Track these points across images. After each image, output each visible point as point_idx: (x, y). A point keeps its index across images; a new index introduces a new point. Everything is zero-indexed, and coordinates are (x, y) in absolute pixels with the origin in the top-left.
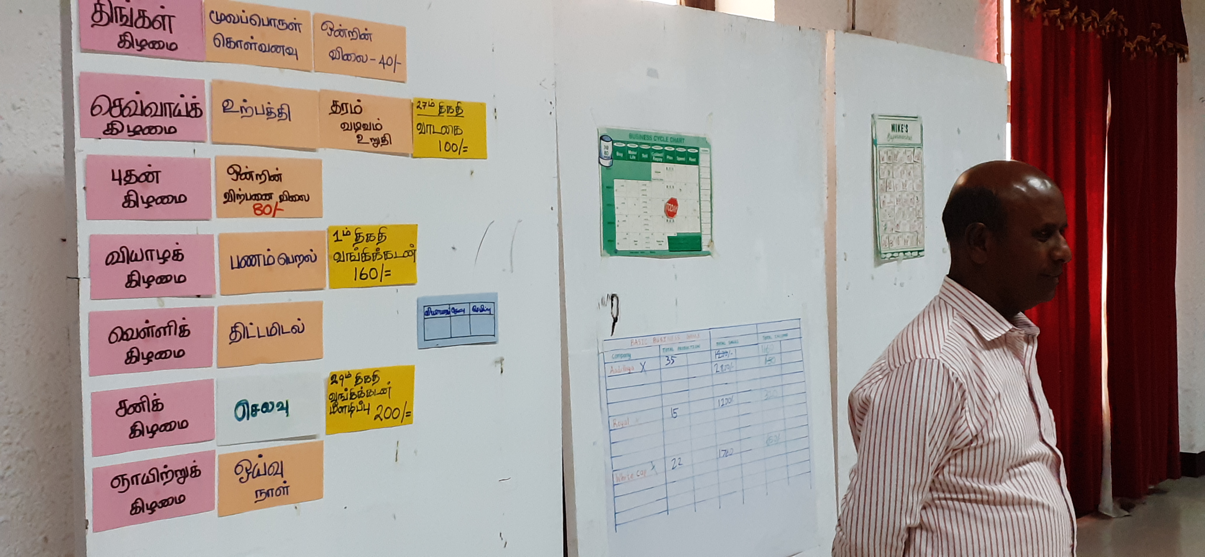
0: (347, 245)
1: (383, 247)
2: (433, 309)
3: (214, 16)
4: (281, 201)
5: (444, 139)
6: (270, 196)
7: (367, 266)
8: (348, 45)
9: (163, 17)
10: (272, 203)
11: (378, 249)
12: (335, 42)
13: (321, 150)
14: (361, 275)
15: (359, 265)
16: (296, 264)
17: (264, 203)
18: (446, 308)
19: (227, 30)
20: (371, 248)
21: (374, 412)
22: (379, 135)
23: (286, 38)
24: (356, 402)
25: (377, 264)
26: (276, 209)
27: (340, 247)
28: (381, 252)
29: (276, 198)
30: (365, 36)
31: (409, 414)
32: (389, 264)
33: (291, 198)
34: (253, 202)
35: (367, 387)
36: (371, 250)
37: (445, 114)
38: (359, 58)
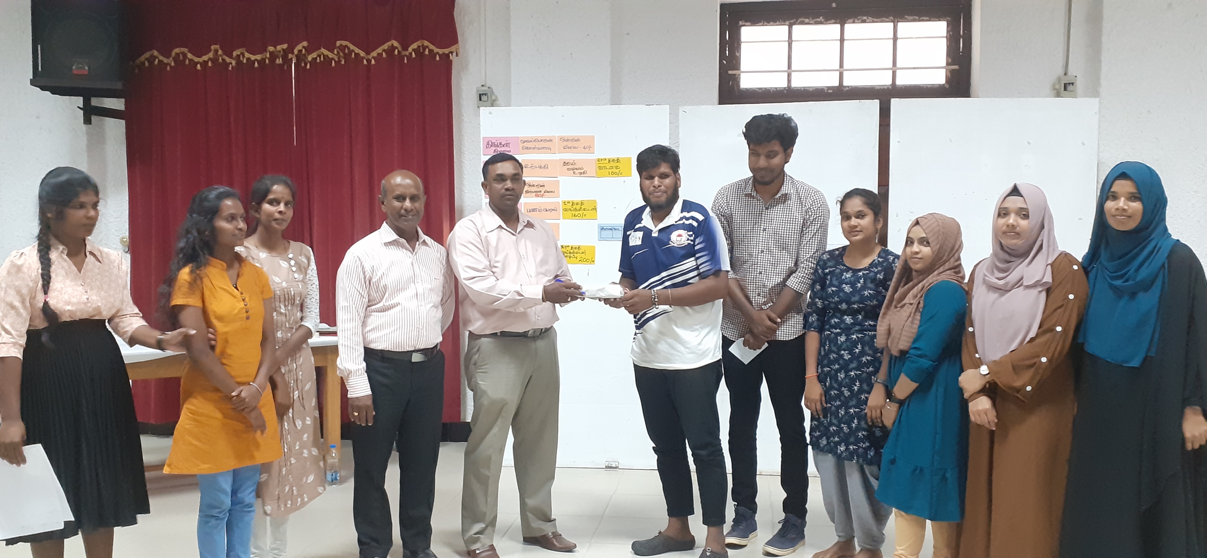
0: (569, 206)
1: (583, 207)
2: (605, 228)
3: (522, 142)
4: (545, 192)
5: (611, 171)
6: (541, 191)
7: (577, 213)
8: (570, 144)
9: (507, 144)
10: (542, 193)
11: (581, 208)
12: (565, 143)
13: (559, 177)
14: (574, 215)
15: (574, 213)
16: (550, 212)
17: (539, 193)
18: (611, 228)
19: (526, 145)
20: (578, 207)
21: (579, 259)
22: (582, 171)
23: (547, 145)
24: (572, 255)
25: (581, 212)
26: (543, 195)
27: (565, 207)
28: (582, 208)
29: (543, 192)
30: (578, 140)
31: (593, 261)
32: (585, 212)
33: (548, 192)
34: (535, 193)
35: (575, 251)
36: (578, 208)
37: (612, 162)
38: (575, 148)
